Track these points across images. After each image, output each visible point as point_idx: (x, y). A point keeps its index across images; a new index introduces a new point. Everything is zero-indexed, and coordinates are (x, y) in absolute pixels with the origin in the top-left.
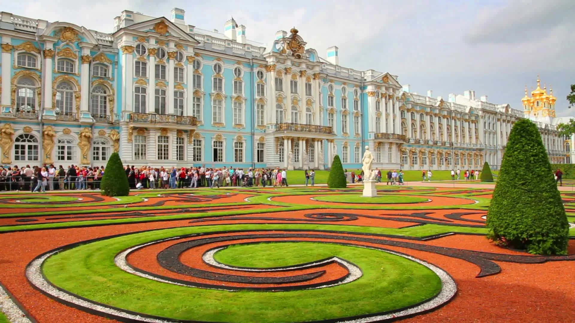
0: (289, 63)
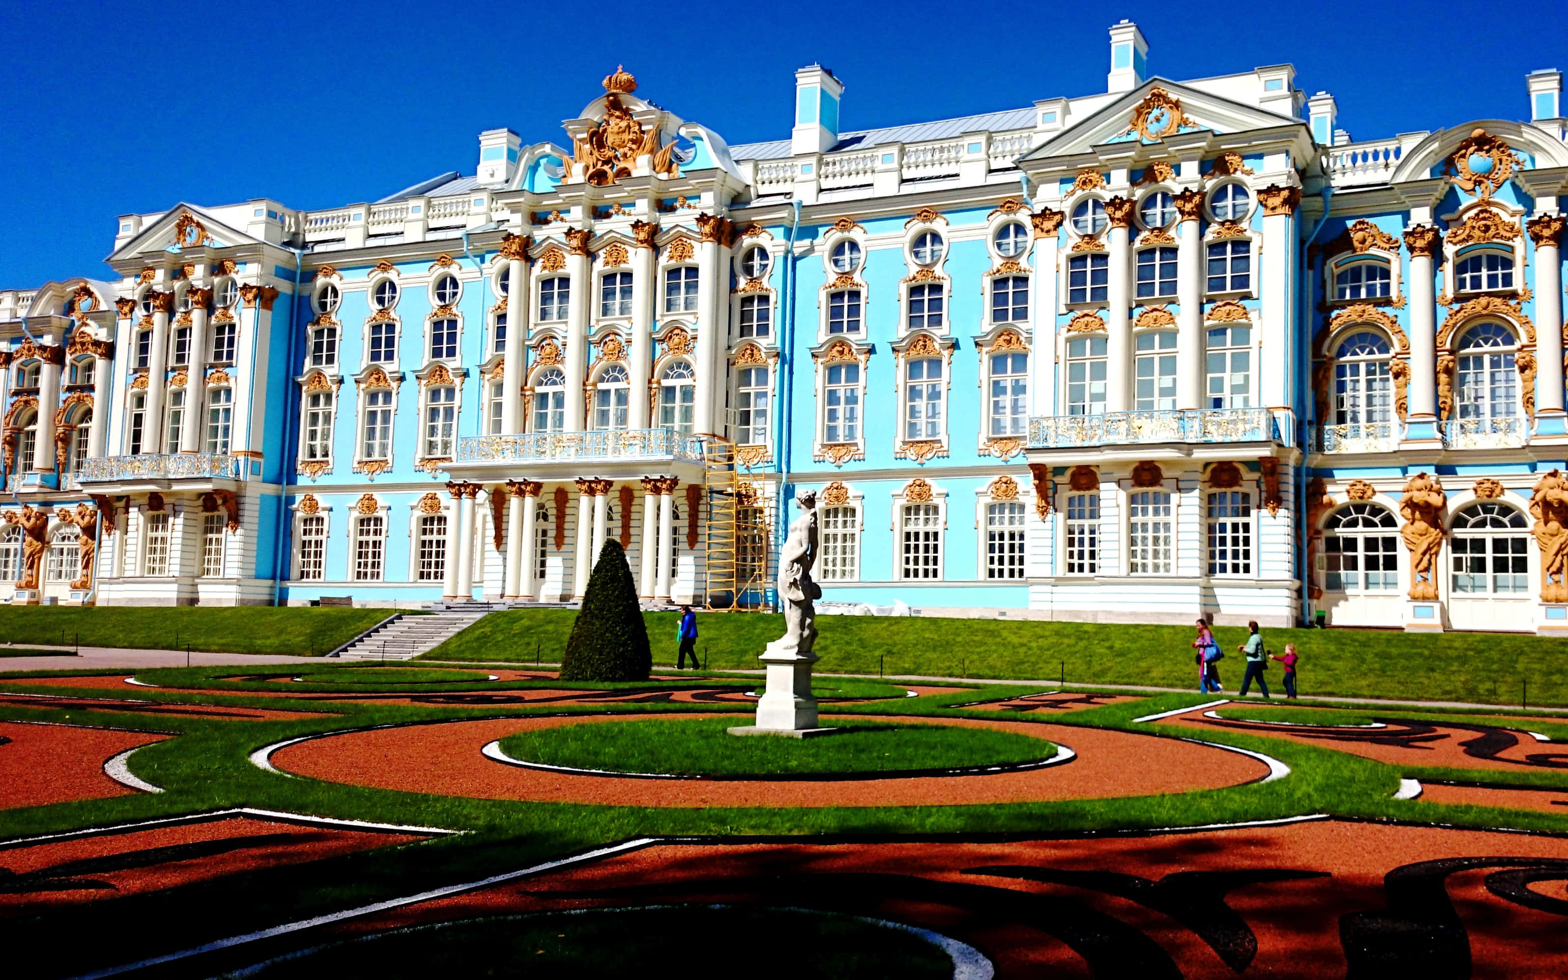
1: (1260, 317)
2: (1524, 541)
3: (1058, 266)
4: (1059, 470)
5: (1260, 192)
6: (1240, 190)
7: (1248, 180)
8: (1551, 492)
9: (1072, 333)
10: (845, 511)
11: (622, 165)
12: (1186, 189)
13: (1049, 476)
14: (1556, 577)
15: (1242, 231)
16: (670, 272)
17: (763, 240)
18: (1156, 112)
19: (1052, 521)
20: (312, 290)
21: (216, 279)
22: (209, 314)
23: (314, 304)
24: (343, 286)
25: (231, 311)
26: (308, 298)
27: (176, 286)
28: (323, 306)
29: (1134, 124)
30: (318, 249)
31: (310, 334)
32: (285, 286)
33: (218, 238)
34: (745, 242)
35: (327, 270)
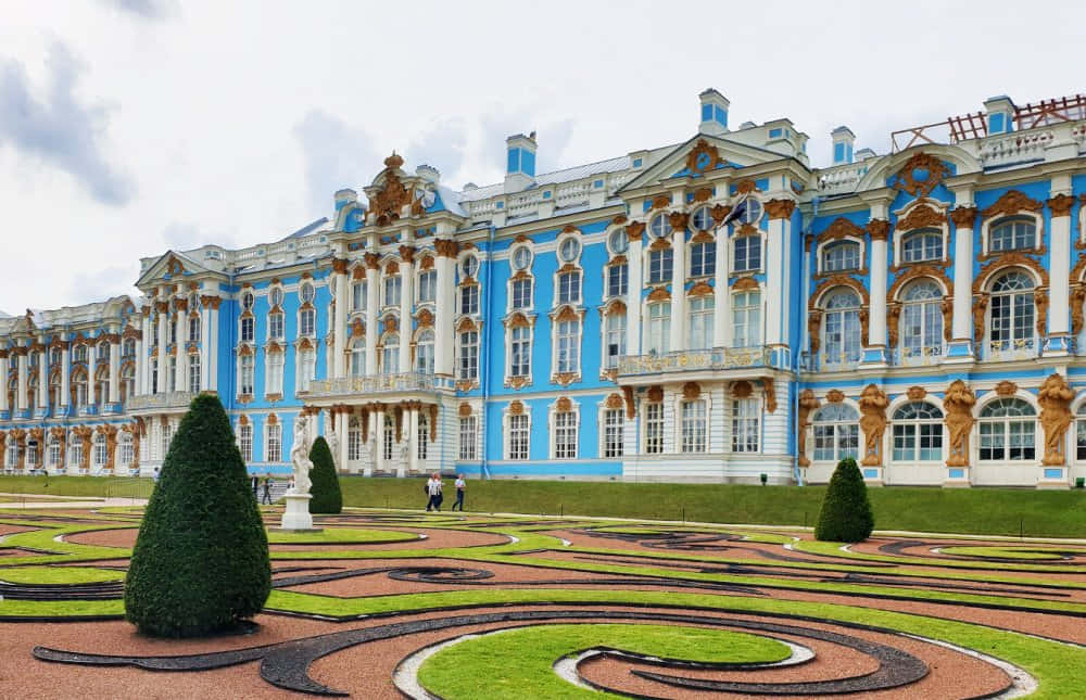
2: (941, 426)
3: (643, 259)
4: (641, 389)
5: (765, 204)
6: (752, 204)
7: (759, 196)
8: (955, 394)
10: (522, 417)
11: (395, 212)
12: (718, 205)
13: (634, 393)
14: (959, 450)
15: (755, 229)
17: (474, 251)
18: (702, 155)
19: (638, 422)
20: (240, 296)
21: (189, 294)
22: (186, 314)
23: (241, 304)
24: (256, 293)
25: (197, 311)
26: (238, 302)
27: (170, 298)
28: (246, 305)
29: (689, 164)
30: (241, 272)
31: (240, 323)
32: (224, 295)
33: (188, 269)
34: (463, 254)
35: (247, 285)
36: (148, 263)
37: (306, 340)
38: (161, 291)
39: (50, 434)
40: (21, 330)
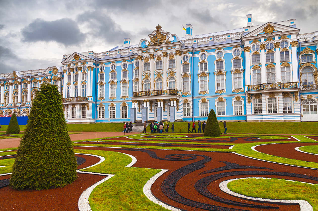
0: (152, 51)
1: (292, 65)
3: (250, 57)
5: (291, 42)
6: (286, 42)
7: (288, 40)
9: (253, 69)
11: (160, 42)
12: (277, 42)
15: (287, 49)
16: (169, 61)
17: (187, 54)
18: (269, 28)
19: (251, 104)
20: (99, 67)
21: (82, 66)
22: (81, 72)
23: (100, 70)
24: (105, 66)
25: (85, 71)
26: (98, 68)
27: (74, 67)
28: (101, 70)
29: (264, 31)
30: (100, 60)
31: (99, 75)
32: (94, 67)
33: (82, 58)
34: (183, 55)
35: (102, 63)
36: (66, 56)
37: (125, 80)
38: (72, 65)
39: (22, 111)
40: (11, 77)
